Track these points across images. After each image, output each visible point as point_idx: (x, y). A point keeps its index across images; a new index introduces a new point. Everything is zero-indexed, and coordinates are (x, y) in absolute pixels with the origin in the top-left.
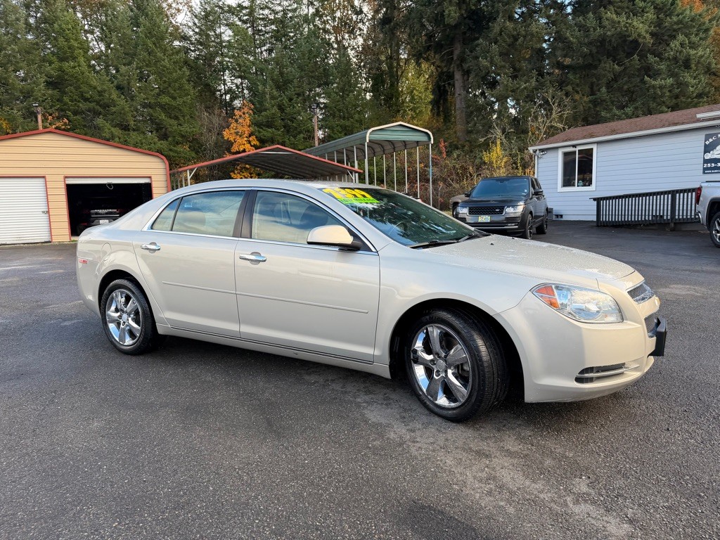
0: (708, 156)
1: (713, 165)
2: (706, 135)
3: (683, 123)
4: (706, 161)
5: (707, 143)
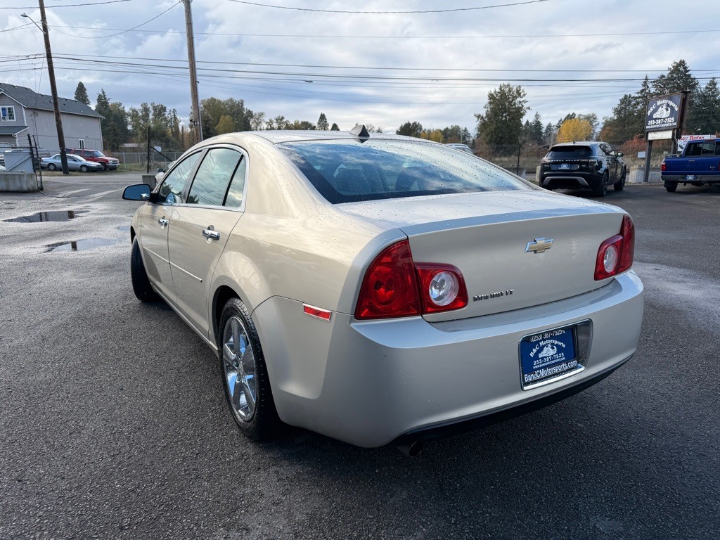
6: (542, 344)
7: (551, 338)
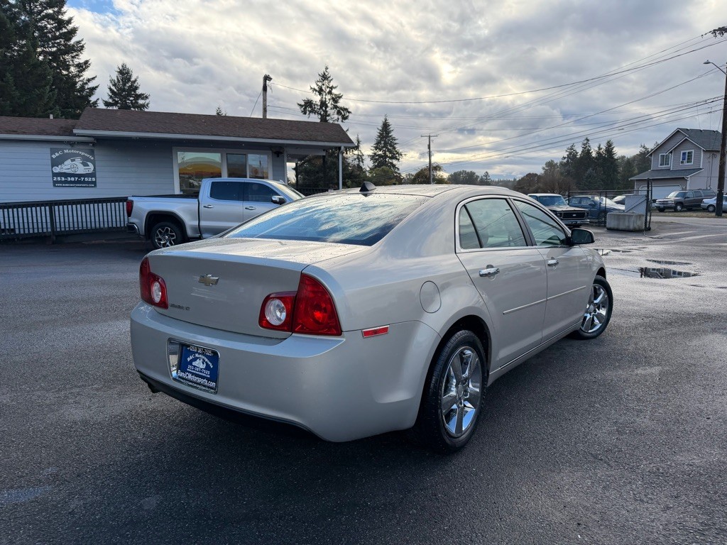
0: (57, 170)
1: (63, 179)
2: (51, 149)
3: (24, 133)
4: (55, 175)
5: (54, 156)
6: (197, 355)
7: (203, 354)
